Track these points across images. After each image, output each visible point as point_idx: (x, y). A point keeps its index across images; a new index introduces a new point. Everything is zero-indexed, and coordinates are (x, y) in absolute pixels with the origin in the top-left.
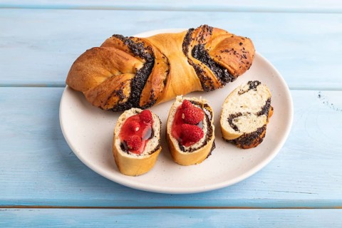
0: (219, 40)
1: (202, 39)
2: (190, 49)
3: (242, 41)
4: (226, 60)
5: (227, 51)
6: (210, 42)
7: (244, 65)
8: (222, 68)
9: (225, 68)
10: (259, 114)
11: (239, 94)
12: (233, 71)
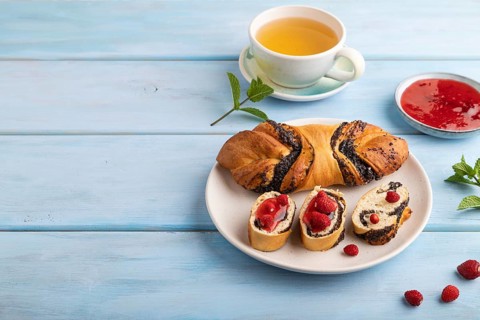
0: (370, 137)
1: (352, 134)
2: (338, 143)
3: (393, 141)
4: (371, 159)
5: (374, 150)
6: (361, 138)
7: (391, 166)
8: (367, 165)
9: (370, 166)
10: (391, 214)
11: (378, 192)
12: (377, 170)
